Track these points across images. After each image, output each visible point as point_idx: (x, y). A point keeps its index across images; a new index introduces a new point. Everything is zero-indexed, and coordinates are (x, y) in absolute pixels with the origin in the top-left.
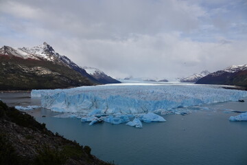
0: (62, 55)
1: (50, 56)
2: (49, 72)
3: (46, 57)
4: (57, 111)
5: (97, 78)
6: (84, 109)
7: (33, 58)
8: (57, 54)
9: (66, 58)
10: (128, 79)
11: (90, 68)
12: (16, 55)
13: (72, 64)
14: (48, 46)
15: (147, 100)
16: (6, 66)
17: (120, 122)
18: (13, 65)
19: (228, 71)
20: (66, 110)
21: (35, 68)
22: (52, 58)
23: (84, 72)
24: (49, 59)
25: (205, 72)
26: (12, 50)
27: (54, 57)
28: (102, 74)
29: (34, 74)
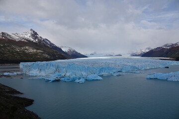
0: (44, 38)
1: (35, 39)
2: (35, 51)
3: (32, 40)
4: (32, 75)
5: (70, 54)
6: (51, 73)
7: (23, 40)
8: (41, 37)
9: (47, 40)
10: (93, 54)
11: (65, 47)
12: (10, 38)
13: (51, 44)
14: (34, 31)
15: (94, 66)
16: (3, 47)
17: (71, 80)
18: (9, 46)
19: (164, 47)
20: (39, 74)
21: (24, 47)
22: (36, 40)
23: (60, 50)
24: (34, 41)
25: (149, 49)
26: (8, 35)
27: (38, 40)
28: (74, 51)
29: (24, 52)
